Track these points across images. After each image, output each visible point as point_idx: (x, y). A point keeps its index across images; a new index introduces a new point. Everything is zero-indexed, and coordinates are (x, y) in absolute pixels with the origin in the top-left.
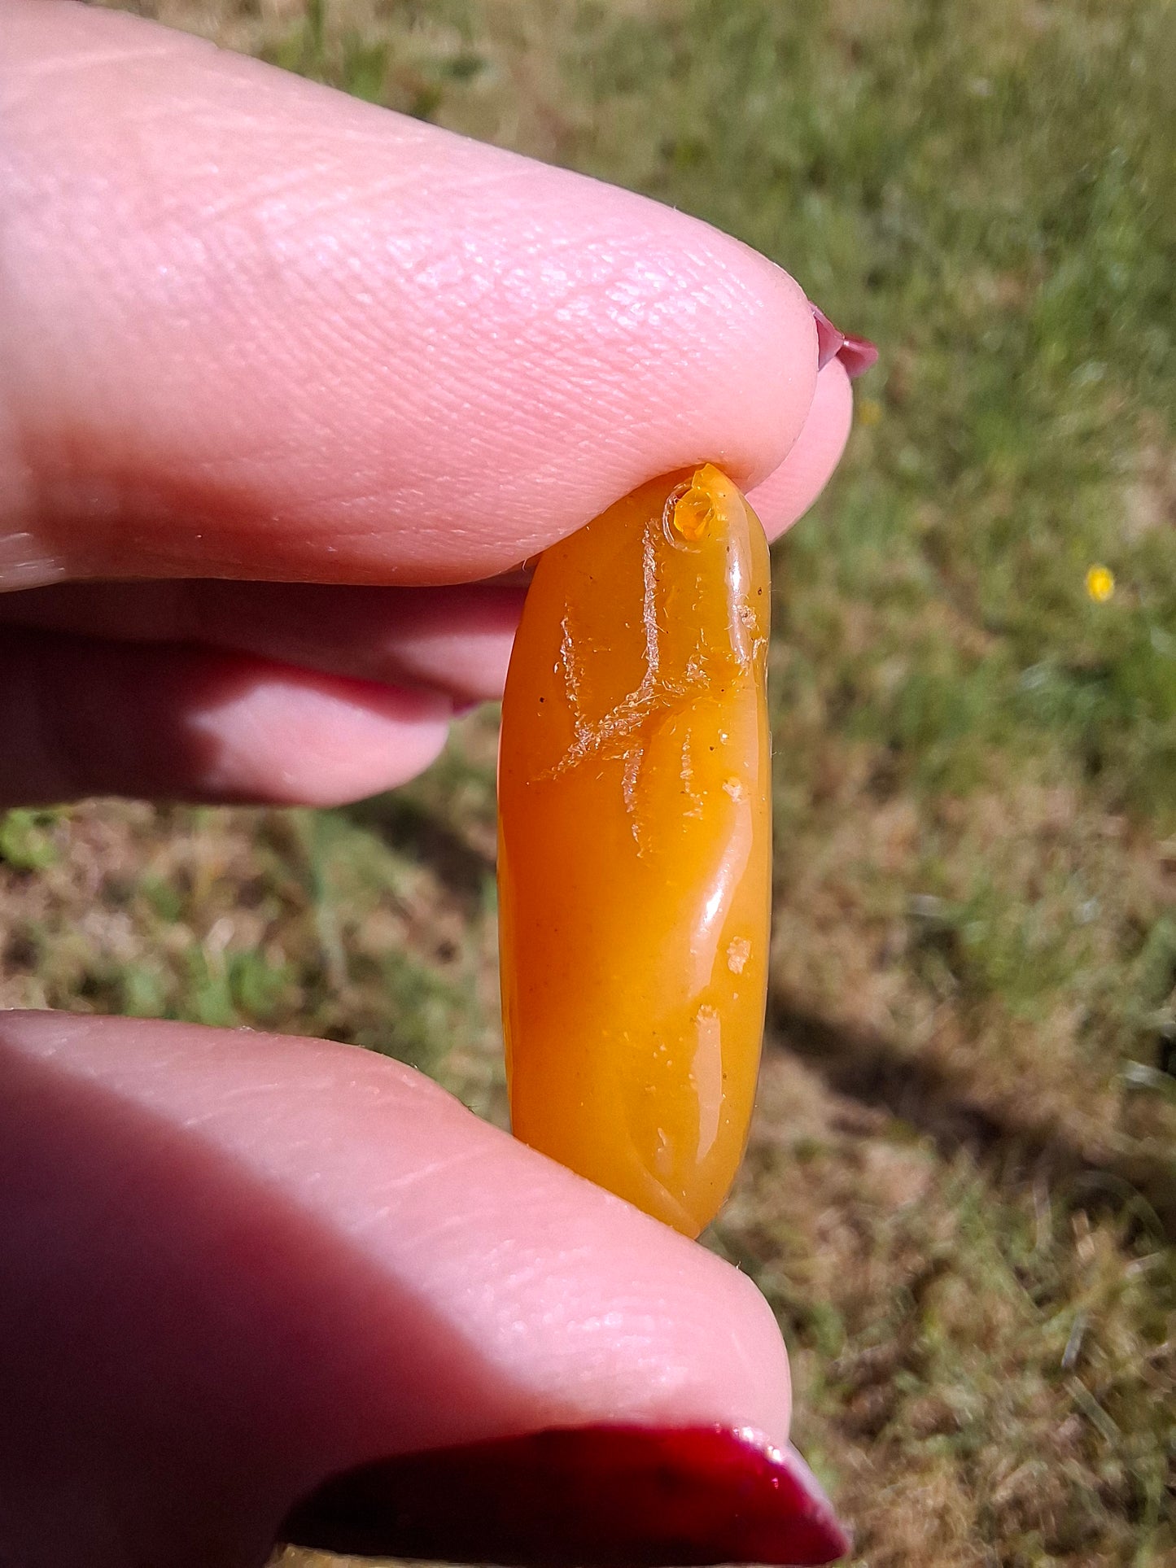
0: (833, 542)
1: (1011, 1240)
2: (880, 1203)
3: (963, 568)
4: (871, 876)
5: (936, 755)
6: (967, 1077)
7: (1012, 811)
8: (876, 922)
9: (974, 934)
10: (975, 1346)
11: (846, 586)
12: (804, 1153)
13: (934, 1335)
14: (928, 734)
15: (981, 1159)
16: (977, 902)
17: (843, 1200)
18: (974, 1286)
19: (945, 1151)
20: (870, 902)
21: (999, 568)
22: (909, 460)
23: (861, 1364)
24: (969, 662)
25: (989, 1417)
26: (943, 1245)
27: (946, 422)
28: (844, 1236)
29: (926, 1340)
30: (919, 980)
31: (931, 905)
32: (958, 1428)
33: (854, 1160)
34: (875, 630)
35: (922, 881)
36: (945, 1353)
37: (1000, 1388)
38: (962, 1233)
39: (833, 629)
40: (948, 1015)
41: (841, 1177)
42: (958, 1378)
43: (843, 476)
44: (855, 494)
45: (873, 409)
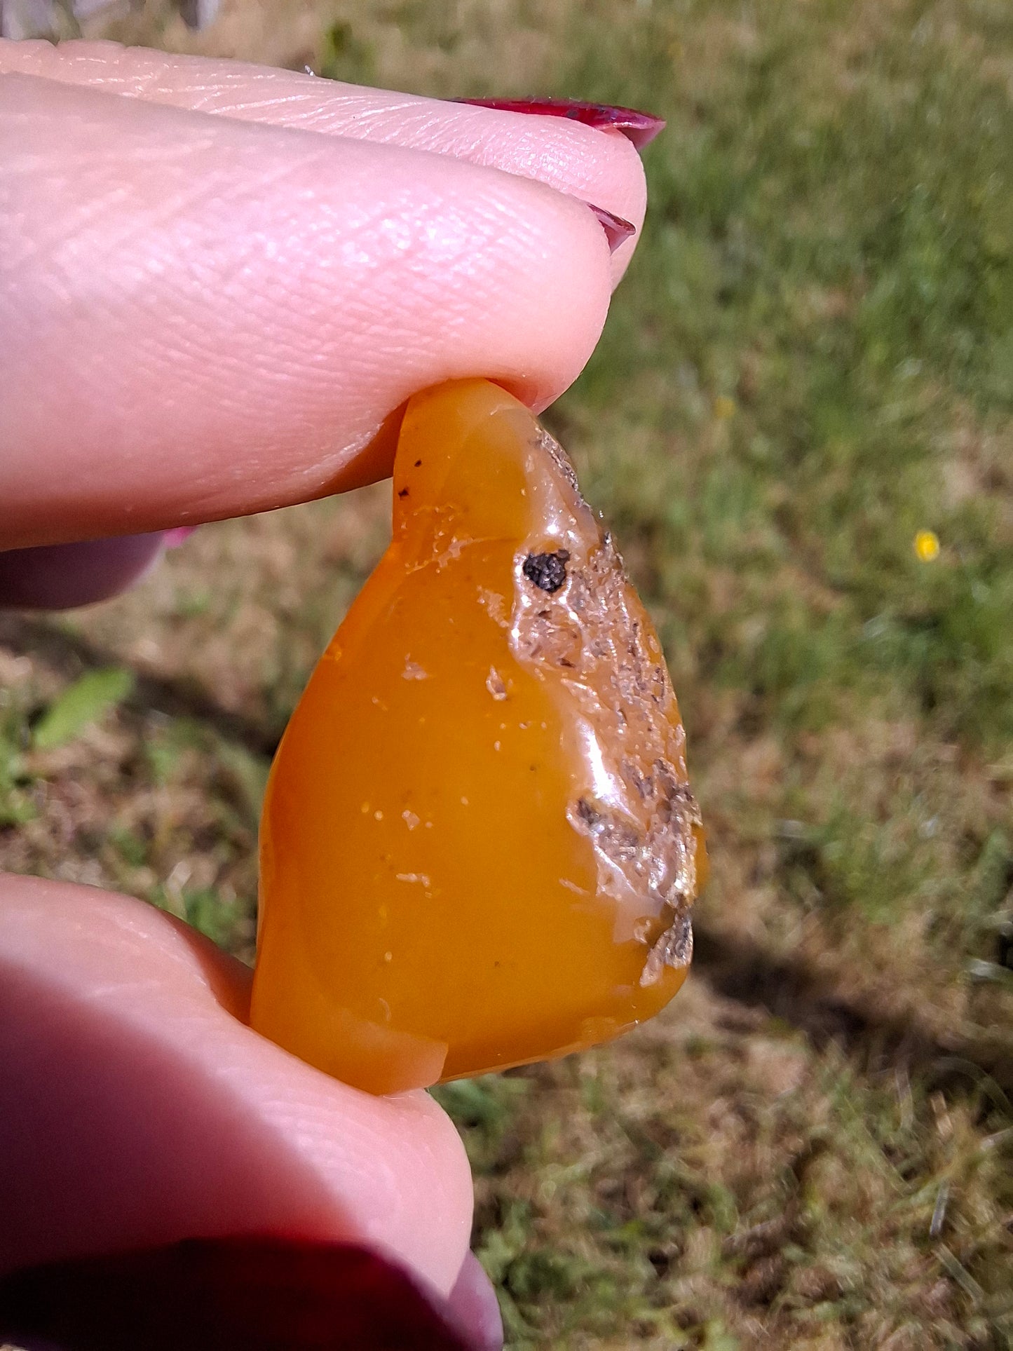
0: (699, 519)
1: (878, 1122)
2: (762, 1092)
3: (810, 536)
4: (744, 805)
5: (794, 698)
6: (833, 977)
7: (861, 743)
8: (750, 845)
9: (832, 852)
10: (852, 1218)
11: (711, 555)
12: (694, 1050)
13: (816, 1209)
14: (786, 680)
15: (849, 1049)
16: (834, 825)
17: (730, 1090)
18: (849, 1164)
19: (817, 1044)
20: (742, 828)
21: (841, 536)
22: (760, 446)
23: (752, 1239)
24: (819, 617)
25: (868, 1283)
26: (819, 1128)
27: (790, 414)
28: (731, 1121)
29: (809, 1215)
30: (788, 894)
31: (795, 827)
32: (842, 1295)
33: (738, 1055)
34: (737, 592)
35: (785, 808)
36: (827, 1224)
37: (877, 1257)
38: (834, 1114)
39: (701, 592)
40: (814, 923)
41: (728, 1070)
42: (838, 1249)
43: (705, 463)
44: (716, 478)
45: (727, 405)
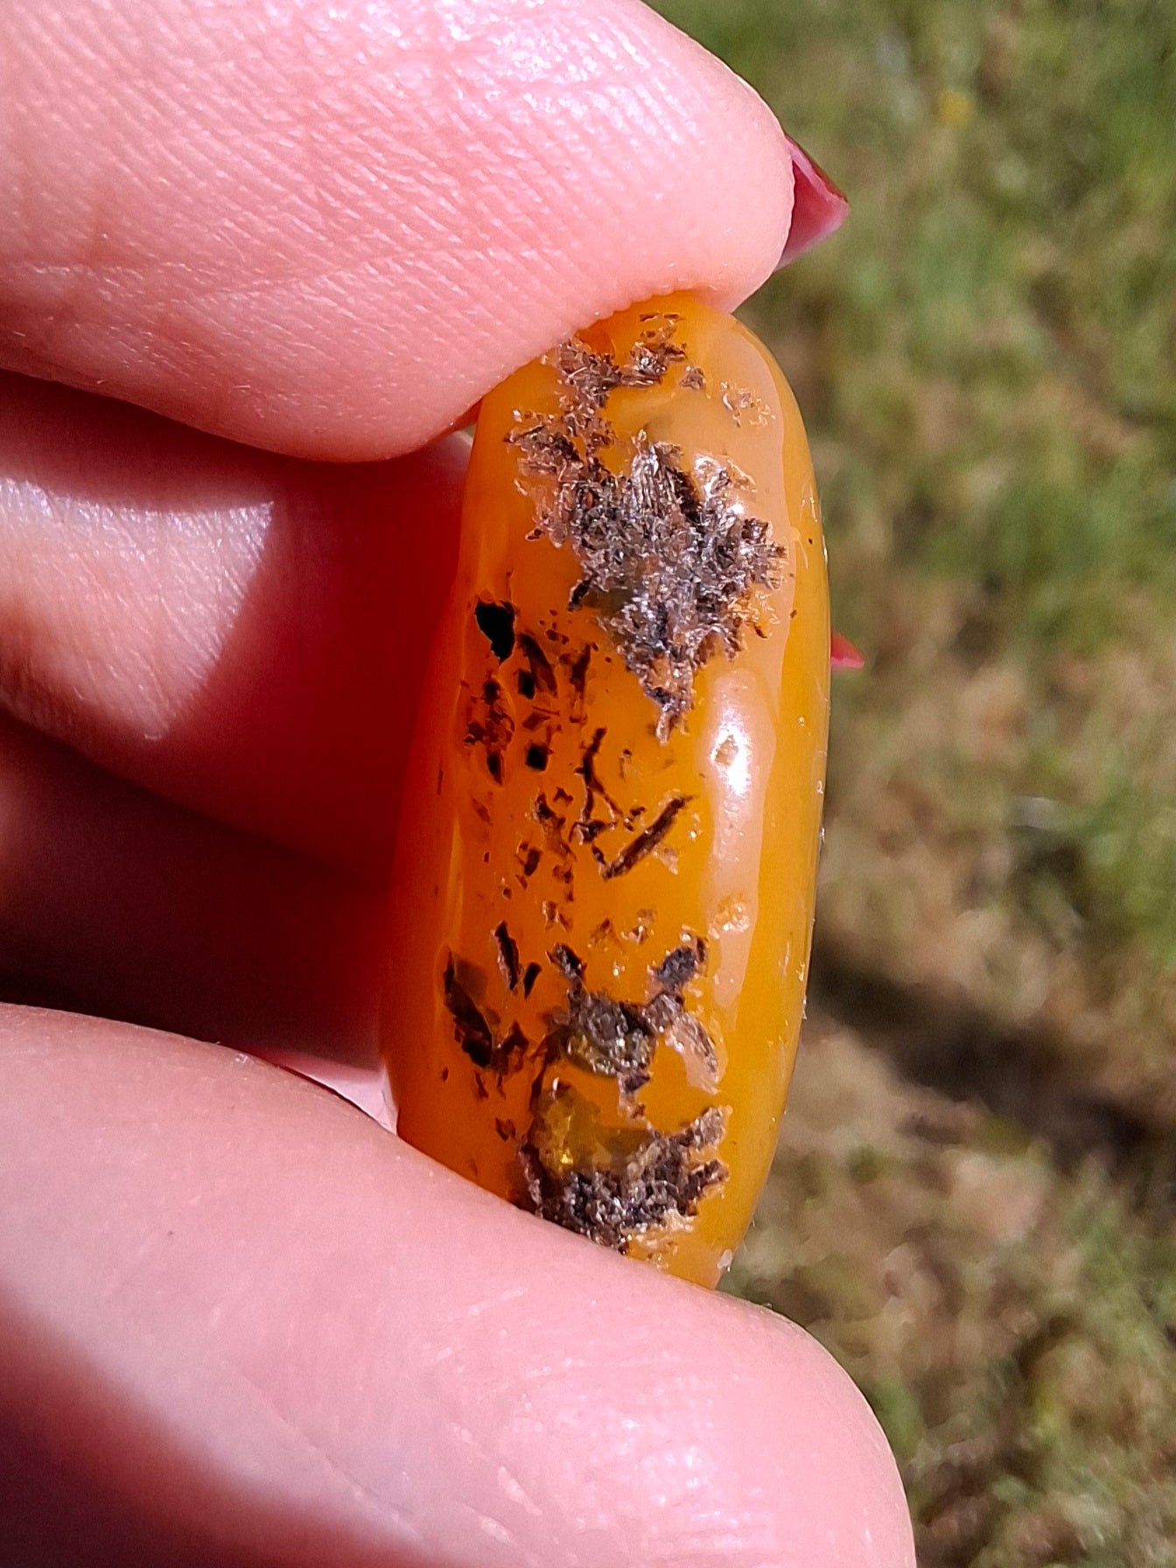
0: (903, 296)
1: (1159, 1289)
2: (972, 1236)
3: (1090, 330)
4: (957, 770)
5: (1048, 599)
6: (1096, 1056)
8: (964, 838)
9: (1105, 852)
10: (1109, 1438)
11: (919, 355)
12: (864, 1169)
13: (1050, 1424)
14: (1038, 567)
15: (1116, 1173)
16: (1113, 805)
17: (921, 1235)
18: (1106, 1353)
19: (1065, 1163)
20: (954, 808)
21: (1142, 330)
22: (1012, 176)
23: (946, 1465)
24: (1098, 463)
25: (1127, 1536)
26: (1062, 1294)
27: (1065, 120)
28: (919, 1286)
29: (1039, 1432)
30: (1027, 918)
31: (1046, 813)
32: (1084, 1554)
33: (933, 1178)
34: (965, 420)
35: (1029, 779)
36: (1064, 1448)
37: (1144, 1497)
38: (1090, 1279)
39: (902, 418)
40: (1069, 967)
41: (913, 1201)
42: (1083, 1484)
43: (915, 202)
44: (935, 226)
45: (959, 104)
